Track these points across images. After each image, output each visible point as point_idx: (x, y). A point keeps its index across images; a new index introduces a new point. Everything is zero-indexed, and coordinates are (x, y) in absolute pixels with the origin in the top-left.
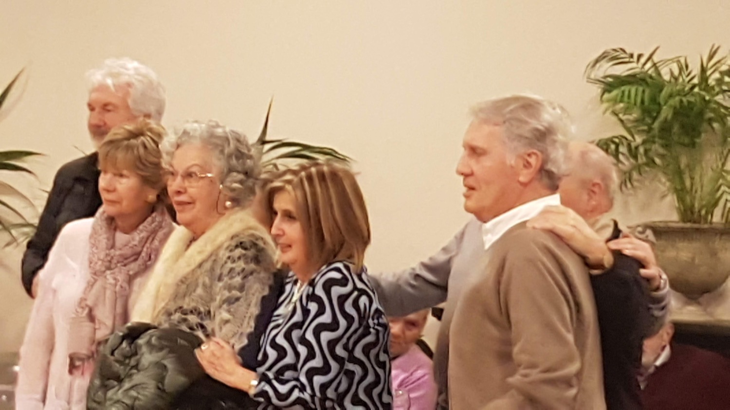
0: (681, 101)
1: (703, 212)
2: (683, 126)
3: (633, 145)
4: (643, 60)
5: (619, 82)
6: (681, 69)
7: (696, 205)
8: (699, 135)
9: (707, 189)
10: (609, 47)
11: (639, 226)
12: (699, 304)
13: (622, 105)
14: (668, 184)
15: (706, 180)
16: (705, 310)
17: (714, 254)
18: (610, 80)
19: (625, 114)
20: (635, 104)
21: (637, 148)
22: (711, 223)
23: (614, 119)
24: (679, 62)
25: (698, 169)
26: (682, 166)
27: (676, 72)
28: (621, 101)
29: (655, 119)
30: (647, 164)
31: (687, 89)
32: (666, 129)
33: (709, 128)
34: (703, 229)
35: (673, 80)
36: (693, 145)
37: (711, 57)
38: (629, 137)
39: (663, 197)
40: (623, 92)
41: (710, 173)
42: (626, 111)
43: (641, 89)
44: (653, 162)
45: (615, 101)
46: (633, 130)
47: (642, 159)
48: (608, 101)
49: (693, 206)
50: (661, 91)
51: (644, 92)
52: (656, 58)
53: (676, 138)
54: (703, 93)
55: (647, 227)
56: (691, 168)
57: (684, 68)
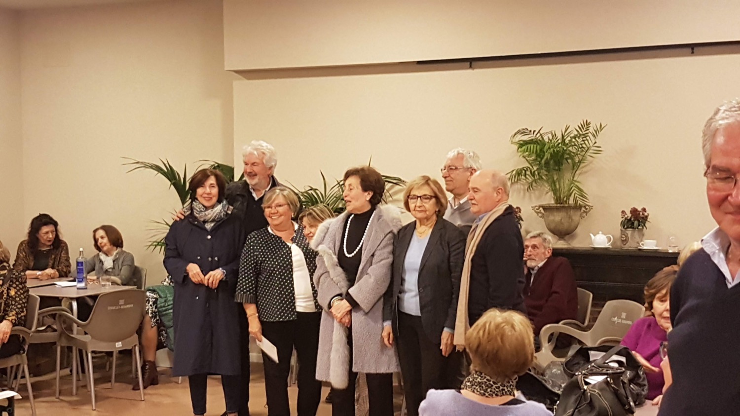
0: (554, 151)
1: (565, 199)
2: (555, 162)
3: (533, 171)
4: (536, 133)
5: (526, 143)
6: (553, 136)
7: (562, 196)
8: (562, 164)
9: (566, 189)
10: (520, 128)
11: (536, 206)
12: (565, 240)
13: (527, 153)
14: (549, 188)
15: (565, 186)
16: (567, 243)
17: (570, 217)
18: (522, 142)
19: (528, 157)
20: (533, 152)
21: (534, 172)
22: (569, 203)
23: (524, 159)
24: (552, 133)
25: (562, 181)
26: (555, 179)
27: (551, 138)
28: (527, 151)
29: (542, 159)
30: (539, 179)
31: (556, 145)
32: (547, 163)
33: (566, 162)
34: (565, 207)
35: (549, 141)
36: (560, 170)
37: (566, 131)
38: (531, 167)
39: (547, 193)
40: (528, 147)
41: (567, 182)
42: (529, 156)
43: (535, 145)
44: (542, 178)
45: (524, 151)
46: (533, 165)
47: (537, 177)
48: (521, 152)
49: (560, 197)
50: (545, 146)
51: (537, 147)
52: (541, 132)
53: (552, 167)
54: (563, 146)
55: (540, 206)
56: (559, 180)
57: (554, 136)
